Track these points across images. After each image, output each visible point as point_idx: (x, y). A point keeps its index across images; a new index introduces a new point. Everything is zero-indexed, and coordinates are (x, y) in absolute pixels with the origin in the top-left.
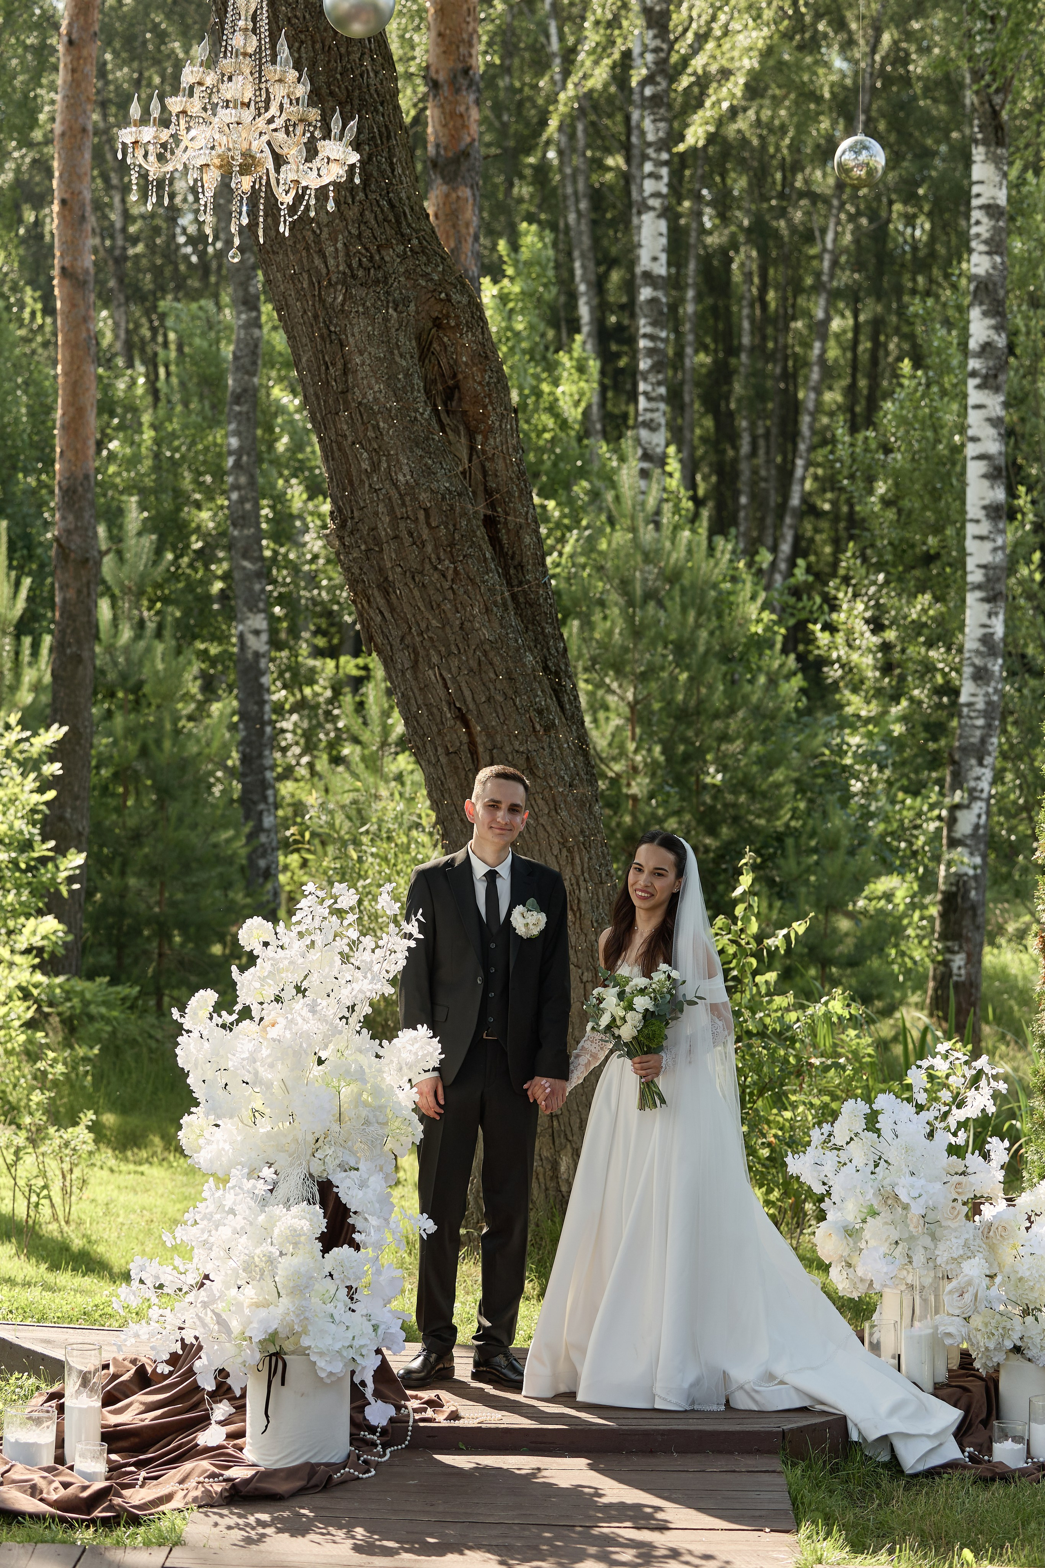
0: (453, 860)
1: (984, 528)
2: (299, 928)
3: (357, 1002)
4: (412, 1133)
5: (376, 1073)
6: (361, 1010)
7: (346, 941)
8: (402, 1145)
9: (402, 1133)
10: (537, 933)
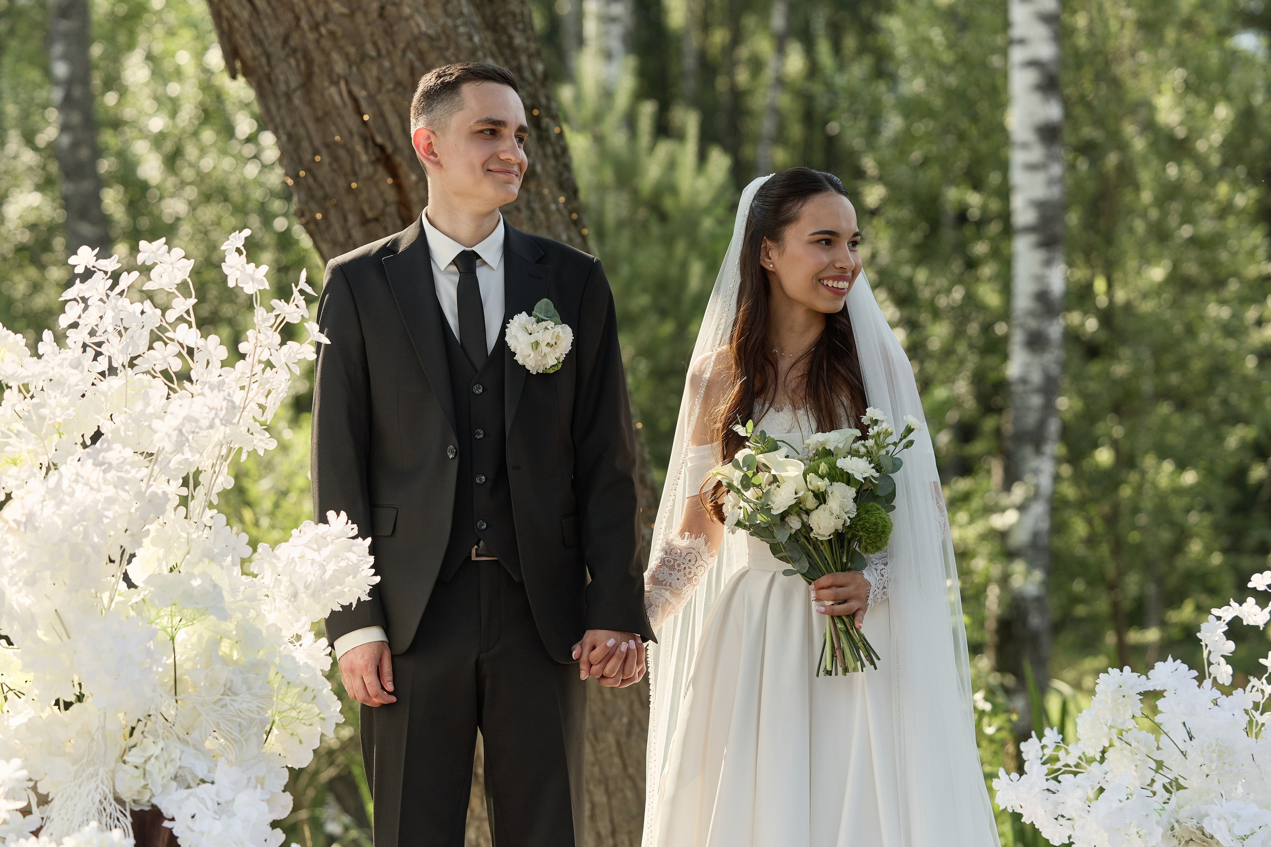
0: (396, 242)
1: (1036, 154)
3: (205, 464)
4: (321, 716)
5: (246, 603)
6: (213, 482)
7: (173, 348)
8: (301, 742)
9: (300, 717)
10: (556, 362)
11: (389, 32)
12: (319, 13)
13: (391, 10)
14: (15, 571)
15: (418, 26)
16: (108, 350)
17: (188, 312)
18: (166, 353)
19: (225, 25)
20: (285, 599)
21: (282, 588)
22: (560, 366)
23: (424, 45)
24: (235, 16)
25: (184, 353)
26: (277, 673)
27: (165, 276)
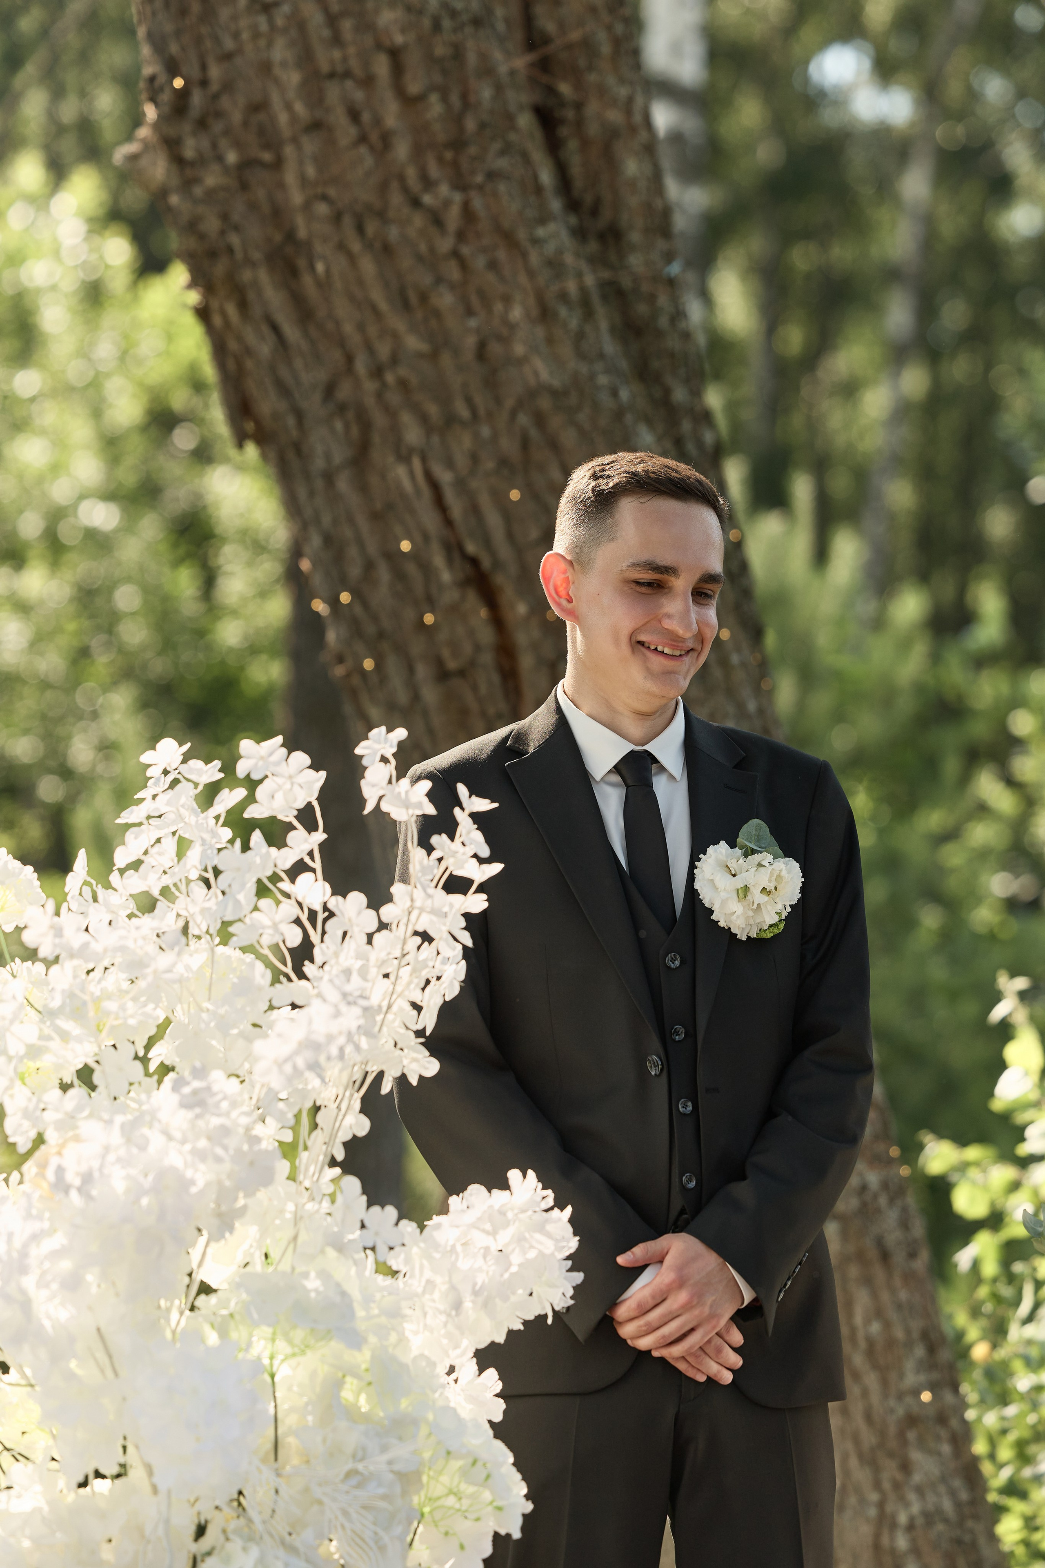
0: (520, 736)
2: (135, 883)
3: (326, 1097)
4: (495, 1504)
5: (383, 1320)
6: (337, 1124)
7: (289, 909)
8: (462, 1547)
9: (464, 1508)
10: (776, 919)
11: (491, 382)
12: (384, 350)
13: (495, 349)
14: (47, 1265)
15: (536, 374)
16: (186, 909)
17: (311, 854)
18: (278, 918)
19: (231, 365)
20: (441, 1312)
21: (436, 1295)
22: (782, 926)
23: (545, 403)
24: (248, 351)
25: (304, 918)
26: (430, 1434)
27: (279, 796)
